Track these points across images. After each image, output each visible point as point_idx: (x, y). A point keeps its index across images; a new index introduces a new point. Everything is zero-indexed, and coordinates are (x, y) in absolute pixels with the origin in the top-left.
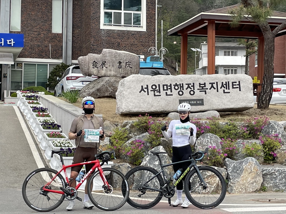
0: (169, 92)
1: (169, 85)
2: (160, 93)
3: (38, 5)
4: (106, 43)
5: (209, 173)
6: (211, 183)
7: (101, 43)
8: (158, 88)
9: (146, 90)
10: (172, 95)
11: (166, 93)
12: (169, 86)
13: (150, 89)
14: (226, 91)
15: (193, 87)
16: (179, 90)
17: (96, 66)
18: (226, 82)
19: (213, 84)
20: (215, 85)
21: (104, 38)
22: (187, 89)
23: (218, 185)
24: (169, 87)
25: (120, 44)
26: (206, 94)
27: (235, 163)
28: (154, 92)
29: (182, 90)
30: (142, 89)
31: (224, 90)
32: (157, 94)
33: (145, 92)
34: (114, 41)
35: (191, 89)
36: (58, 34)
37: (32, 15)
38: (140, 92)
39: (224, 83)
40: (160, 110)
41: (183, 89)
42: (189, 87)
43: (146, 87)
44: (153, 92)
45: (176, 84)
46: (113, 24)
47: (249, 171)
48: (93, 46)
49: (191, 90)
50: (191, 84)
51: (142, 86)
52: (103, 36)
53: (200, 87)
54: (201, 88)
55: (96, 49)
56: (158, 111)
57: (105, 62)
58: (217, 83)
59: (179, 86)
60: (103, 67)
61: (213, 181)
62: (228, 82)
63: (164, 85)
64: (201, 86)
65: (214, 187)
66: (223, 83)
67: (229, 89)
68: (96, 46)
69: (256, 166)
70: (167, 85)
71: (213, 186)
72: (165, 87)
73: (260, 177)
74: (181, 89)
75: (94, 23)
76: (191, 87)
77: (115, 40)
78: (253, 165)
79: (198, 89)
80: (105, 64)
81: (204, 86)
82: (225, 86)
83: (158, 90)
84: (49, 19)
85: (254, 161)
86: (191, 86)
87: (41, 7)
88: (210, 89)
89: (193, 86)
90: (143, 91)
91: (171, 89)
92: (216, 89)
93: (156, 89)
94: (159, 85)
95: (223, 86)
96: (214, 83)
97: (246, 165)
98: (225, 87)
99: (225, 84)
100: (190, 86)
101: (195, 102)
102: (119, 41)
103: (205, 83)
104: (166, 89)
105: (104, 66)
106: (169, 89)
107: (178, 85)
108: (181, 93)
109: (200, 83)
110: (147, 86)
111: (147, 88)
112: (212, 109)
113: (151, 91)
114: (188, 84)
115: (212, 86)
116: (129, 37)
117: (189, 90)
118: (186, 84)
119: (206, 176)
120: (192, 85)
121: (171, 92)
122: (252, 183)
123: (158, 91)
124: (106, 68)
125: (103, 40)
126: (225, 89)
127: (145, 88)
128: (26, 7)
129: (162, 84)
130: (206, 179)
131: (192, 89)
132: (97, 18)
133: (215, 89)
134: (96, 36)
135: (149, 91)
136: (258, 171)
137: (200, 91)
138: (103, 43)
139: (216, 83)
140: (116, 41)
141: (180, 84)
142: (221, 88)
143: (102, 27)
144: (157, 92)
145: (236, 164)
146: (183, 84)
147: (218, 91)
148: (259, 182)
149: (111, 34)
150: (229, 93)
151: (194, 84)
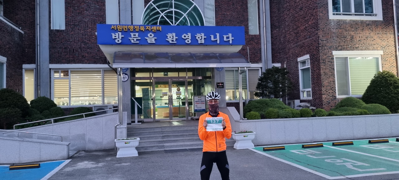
3: (233, 4)
4: (337, 37)
7: (331, 37)
21: (334, 31)
25: (354, 38)
34: (346, 34)
36: (255, 35)
37: (227, 15)
46: (342, 12)
48: (322, 42)
52: (333, 27)
55: (326, 46)
68: (326, 41)
75: (321, 12)
77: (347, 32)
84: (245, 19)
87: (237, 6)
102: (352, 33)
116: (363, 29)
125: (334, 33)
132: (324, 5)
134: (325, 29)
138: (333, 37)
143: (331, 17)
149: (342, 25)
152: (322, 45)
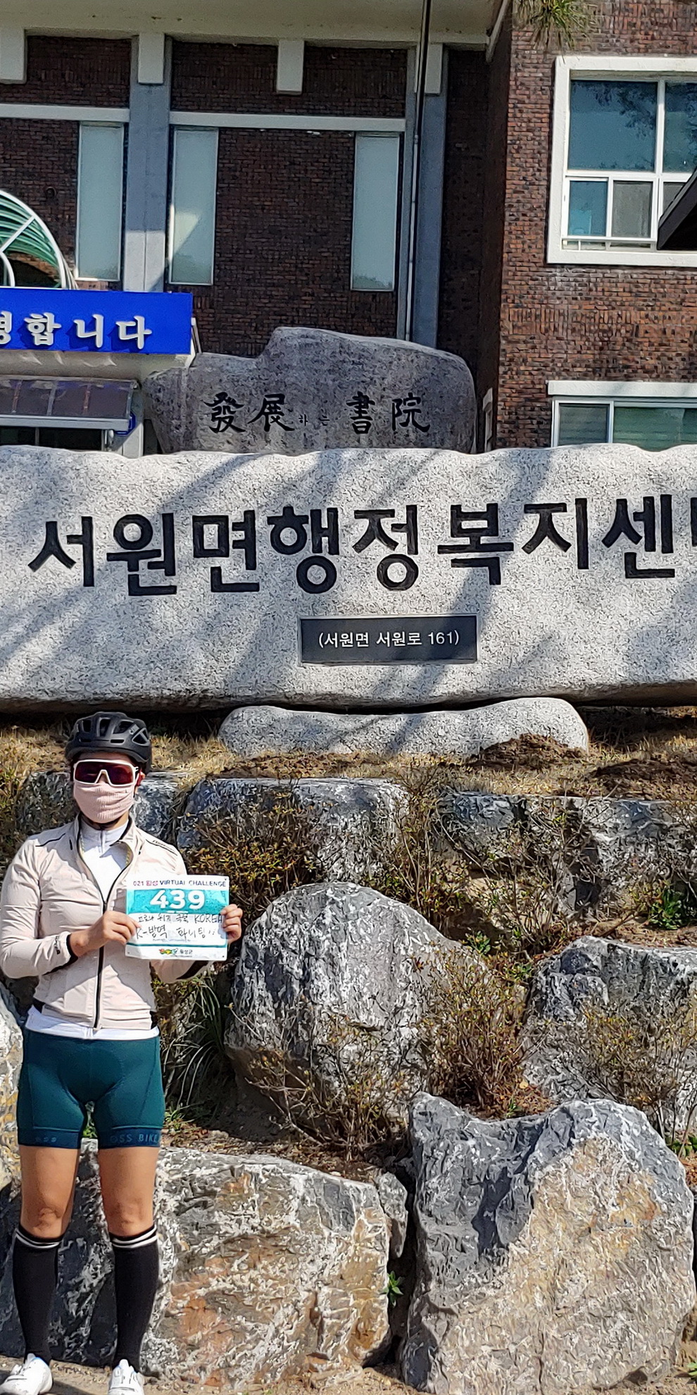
0: (231, 566)
1: (236, 516)
2: (171, 572)
4: (573, 330)
5: (239, 1222)
6: (248, 1301)
7: (547, 331)
8: (157, 542)
9: (75, 552)
10: (255, 587)
11: (216, 572)
12: (237, 526)
13: (104, 542)
14: (646, 560)
15: (404, 535)
16: (307, 552)
17: (231, 418)
18: (649, 501)
19: (557, 517)
20: (565, 524)
21: (564, 307)
22: (359, 547)
23: (314, 1317)
24: (240, 535)
25: (641, 333)
26: (495, 579)
27: (471, 1142)
28: (133, 567)
29: (325, 553)
30: (52, 548)
31: (630, 559)
32: (147, 577)
33: (69, 563)
34: (610, 318)
35: (392, 544)
36: (374, 294)
37: (263, 209)
38: (35, 565)
39: (635, 505)
40: (167, 692)
41: (334, 549)
42: (375, 533)
43: (78, 530)
44: (125, 564)
45: (288, 510)
46: (609, 236)
47: (582, 1213)
48: (510, 346)
49: (388, 552)
50: (391, 513)
51: (52, 527)
52: (558, 293)
53: (457, 531)
54: (465, 541)
55: (525, 361)
56: (154, 693)
57: (282, 397)
58: (581, 504)
59: (307, 527)
60: (267, 428)
61: (262, 1288)
62: (666, 499)
63: (199, 523)
64: (466, 525)
65: (277, 1331)
66: (622, 504)
67: (668, 548)
68: (525, 342)
69: (644, 1180)
70: (221, 520)
71: (263, 1327)
72: (211, 532)
73: (669, 1269)
74: (318, 548)
75: (518, 238)
76: (394, 536)
77: (615, 313)
78: (615, 1170)
79: (442, 549)
80: (283, 408)
81: (483, 524)
82: (639, 527)
83: (157, 553)
85: (625, 1138)
86: (396, 527)
87: (306, 171)
88: (530, 547)
89: (411, 528)
90: (52, 558)
91: (249, 545)
92: (574, 550)
93: (148, 548)
94: (168, 520)
95: (621, 524)
96: (562, 507)
97: (550, 1168)
98: (642, 534)
99: (637, 516)
100: (386, 524)
101: (414, 638)
102: (635, 316)
103: (493, 508)
104: (216, 546)
105: (276, 420)
106: (237, 544)
107: (304, 519)
108: (316, 574)
109: (456, 510)
110: (87, 522)
111: (85, 539)
112: (533, 691)
113: (111, 557)
114: (374, 515)
115: (546, 530)
116: (683, 300)
117: (378, 550)
118: (359, 514)
119: (215, 1241)
120: (404, 521)
121: (251, 565)
122: (600, 1319)
123: (161, 559)
124: (286, 429)
125: (560, 314)
126: (639, 549)
127: (71, 539)
128: (238, 174)
129: (189, 515)
130: (216, 1270)
131: (402, 549)
132: (532, 209)
133: (565, 546)
134: (527, 299)
135: (99, 557)
136: (658, 1220)
137: (455, 563)
138: (556, 329)
139: (572, 508)
140: (619, 316)
141: (319, 511)
142: (609, 540)
143: (556, 253)
144: (151, 566)
145: (479, 1145)
146: (333, 513)
147: (583, 563)
148: (657, 1313)
149: (596, 284)
150: (670, 573)
151: (412, 510)
152: (511, 360)
